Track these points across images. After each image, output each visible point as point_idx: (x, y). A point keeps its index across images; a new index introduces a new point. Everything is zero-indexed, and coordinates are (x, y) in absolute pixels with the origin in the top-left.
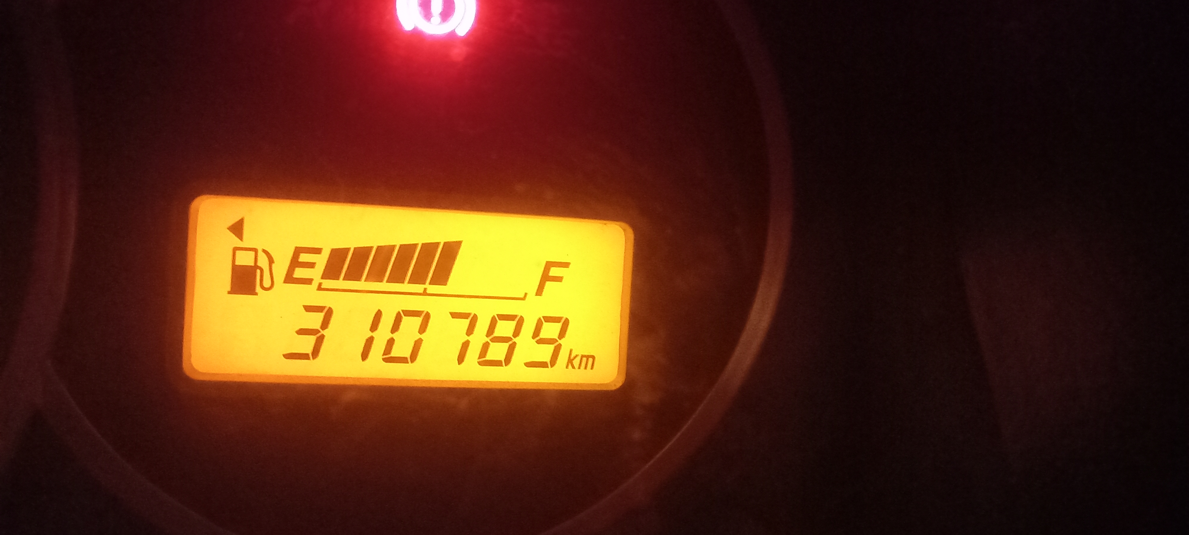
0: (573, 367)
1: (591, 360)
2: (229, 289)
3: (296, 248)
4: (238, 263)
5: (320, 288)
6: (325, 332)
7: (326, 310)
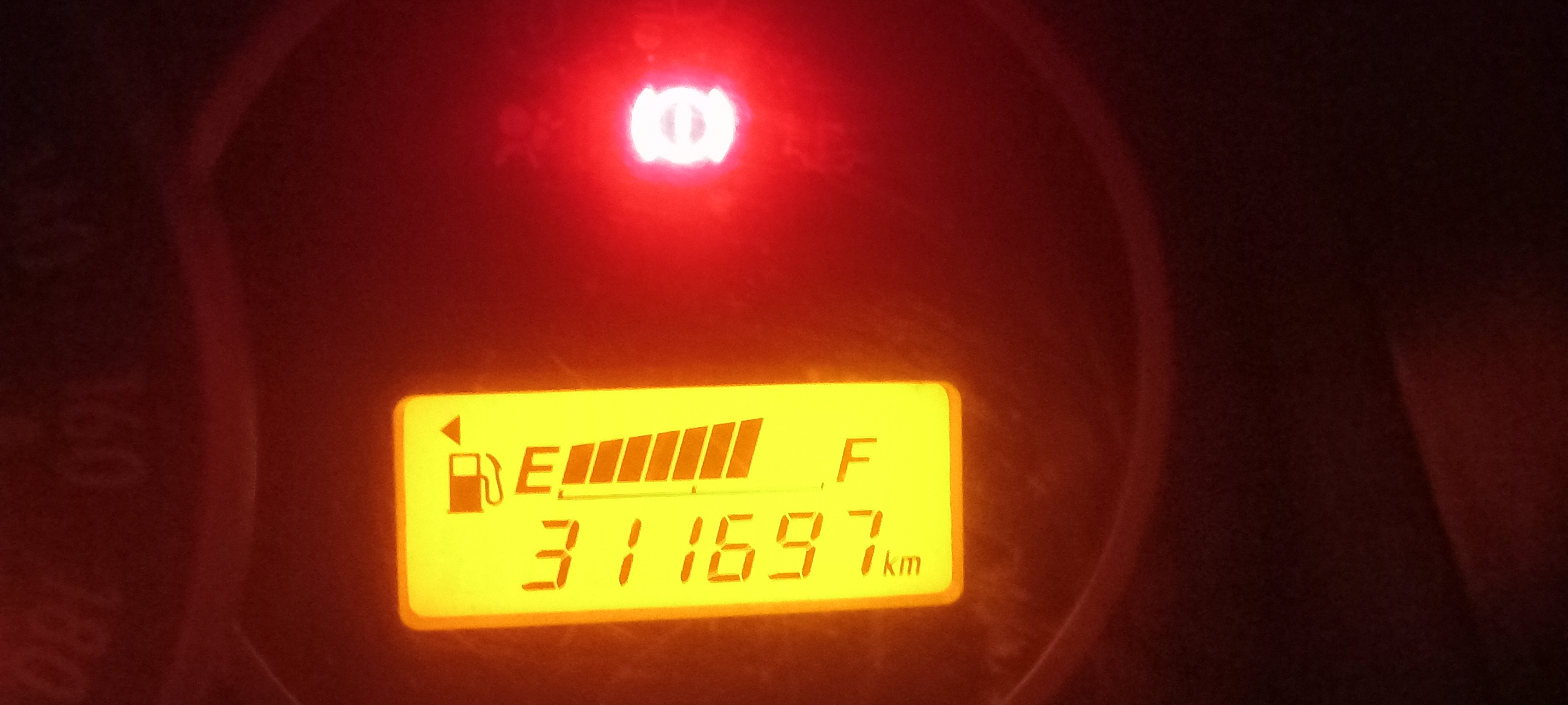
0: (892, 573)
1: (915, 563)
2: (447, 505)
3: (528, 449)
4: (457, 472)
5: (561, 496)
6: (572, 553)
7: (571, 525)
